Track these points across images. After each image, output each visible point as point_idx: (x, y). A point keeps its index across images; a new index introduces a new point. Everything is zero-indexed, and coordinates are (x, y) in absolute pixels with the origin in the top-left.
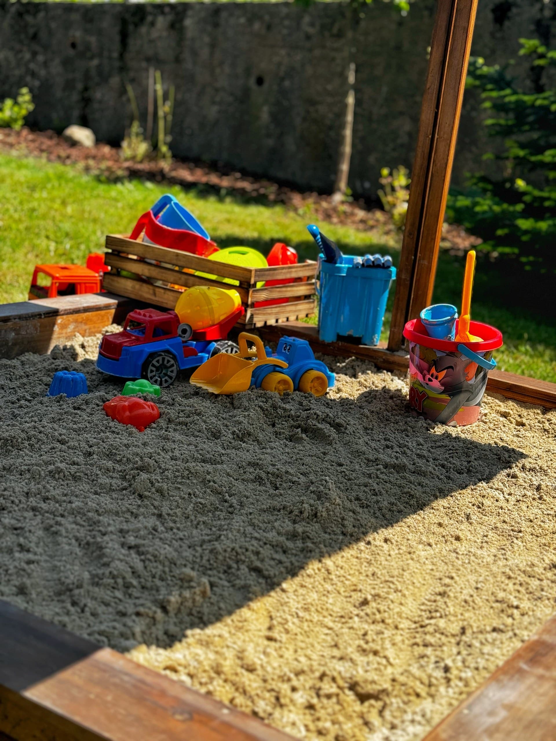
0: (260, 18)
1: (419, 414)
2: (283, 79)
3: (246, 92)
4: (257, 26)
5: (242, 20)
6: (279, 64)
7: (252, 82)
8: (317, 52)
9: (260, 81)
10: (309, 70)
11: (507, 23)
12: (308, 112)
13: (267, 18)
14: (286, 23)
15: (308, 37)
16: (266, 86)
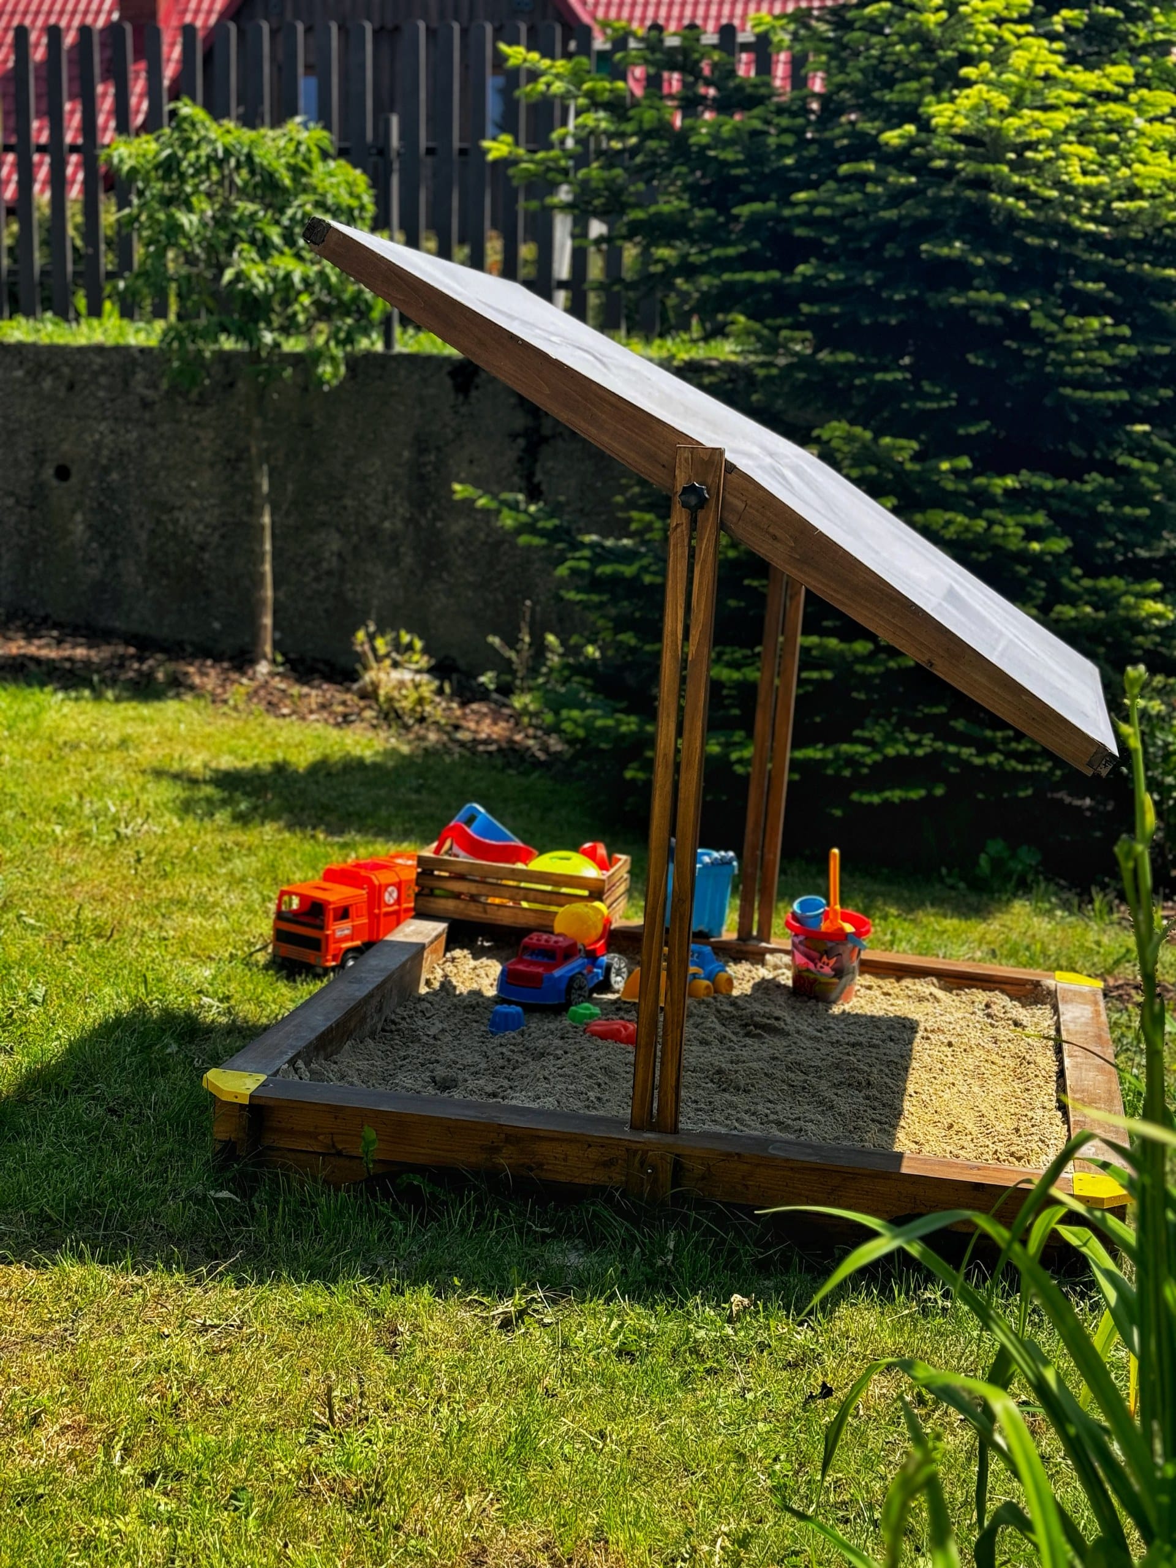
0: (54, 371)
1: (810, 998)
2: (106, 470)
3: (39, 490)
4: (47, 384)
5: (19, 373)
6: (98, 446)
7: (49, 472)
8: (165, 428)
9: (63, 473)
10: (155, 457)
11: (474, 394)
12: (158, 522)
13: (66, 370)
14: (103, 380)
15: (146, 405)
16: (74, 480)
